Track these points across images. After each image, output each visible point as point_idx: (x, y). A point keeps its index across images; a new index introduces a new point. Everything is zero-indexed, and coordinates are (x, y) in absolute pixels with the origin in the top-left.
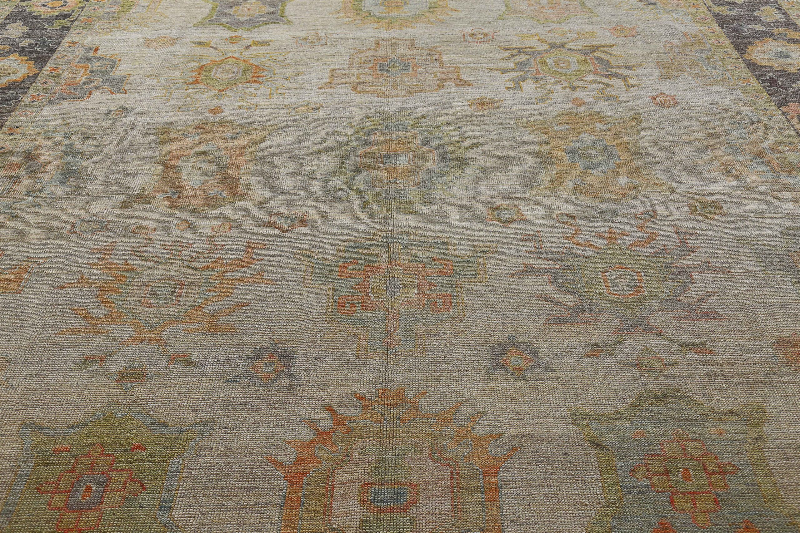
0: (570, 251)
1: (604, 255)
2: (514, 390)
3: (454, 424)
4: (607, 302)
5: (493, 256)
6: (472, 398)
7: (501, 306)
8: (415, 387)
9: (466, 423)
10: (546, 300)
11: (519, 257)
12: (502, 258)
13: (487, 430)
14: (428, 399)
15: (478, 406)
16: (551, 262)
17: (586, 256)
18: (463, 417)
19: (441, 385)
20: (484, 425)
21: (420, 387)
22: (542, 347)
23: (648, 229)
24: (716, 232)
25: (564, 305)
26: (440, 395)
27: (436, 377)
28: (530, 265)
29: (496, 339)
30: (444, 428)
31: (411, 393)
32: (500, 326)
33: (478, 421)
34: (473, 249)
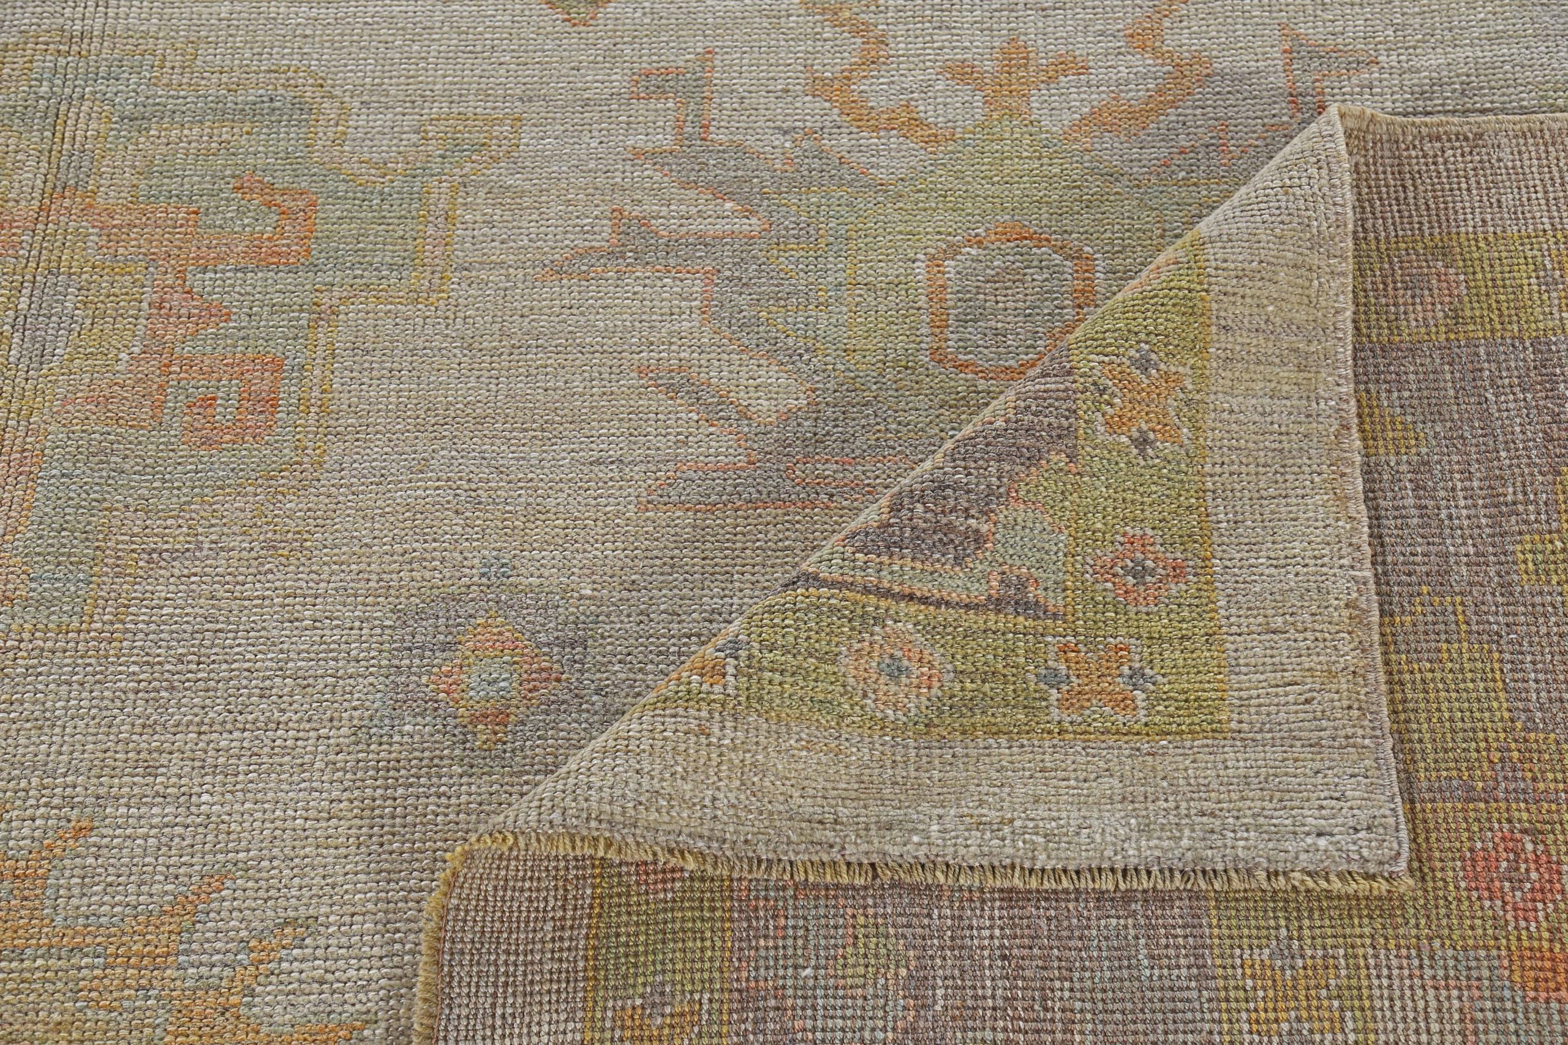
0: (820, 154)
1: (959, 176)
2: (452, 816)
3: (176, 974)
4: (922, 402)
5: (493, 172)
6: (276, 851)
7: (480, 421)
8: (46, 805)
9: (227, 972)
10: (673, 391)
11: (601, 180)
12: (527, 186)
13: (306, 1005)
14: (90, 860)
15: (294, 892)
16: (728, 205)
17: (882, 175)
18: (218, 945)
19: (157, 794)
20: (301, 982)
21: (69, 802)
22: (608, 616)
23: (1170, 44)
24: (1460, 54)
25: (744, 415)
26: (146, 837)
27: (142, 756)
28: (643, 221)
29: (428, 575)
30: (129, 998)
31: (26, 832)
32: (457, 512)
33: (281, 960)
34: (414, 137)
